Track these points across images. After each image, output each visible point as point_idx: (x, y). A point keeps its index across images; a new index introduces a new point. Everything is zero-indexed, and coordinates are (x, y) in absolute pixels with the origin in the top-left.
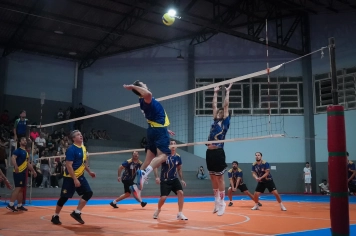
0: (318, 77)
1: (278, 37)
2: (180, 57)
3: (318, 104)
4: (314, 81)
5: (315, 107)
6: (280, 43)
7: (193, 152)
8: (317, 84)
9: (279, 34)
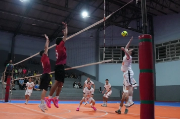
0: (157, 46)
1: (138, 27)
2: (92, 36)
3: (157, 58)
4: (155, 48)
5: (156, 60)
6: (139, 29)
7: (98, 81)
8: (157, 49)
9: (138, 25)
